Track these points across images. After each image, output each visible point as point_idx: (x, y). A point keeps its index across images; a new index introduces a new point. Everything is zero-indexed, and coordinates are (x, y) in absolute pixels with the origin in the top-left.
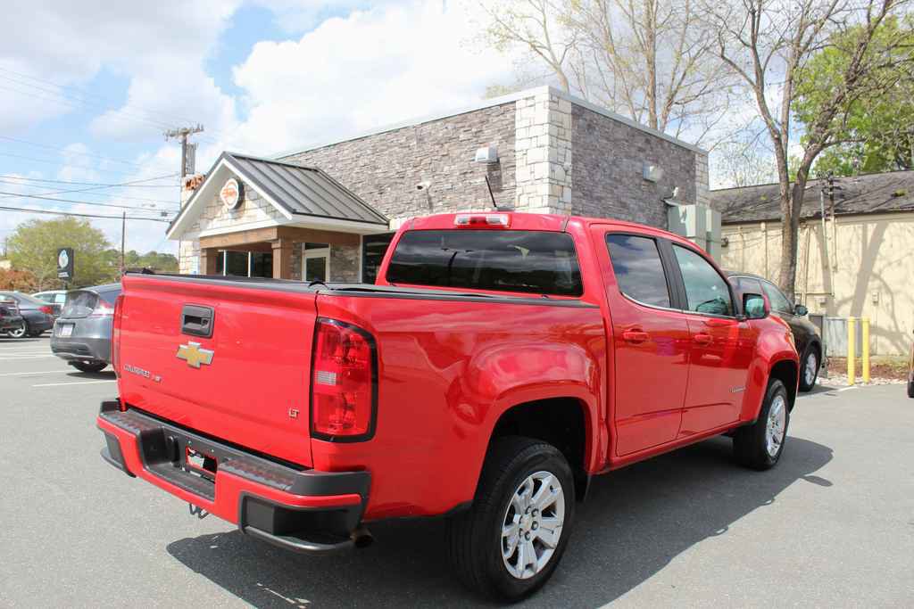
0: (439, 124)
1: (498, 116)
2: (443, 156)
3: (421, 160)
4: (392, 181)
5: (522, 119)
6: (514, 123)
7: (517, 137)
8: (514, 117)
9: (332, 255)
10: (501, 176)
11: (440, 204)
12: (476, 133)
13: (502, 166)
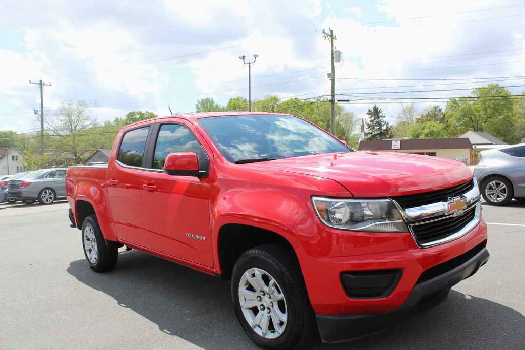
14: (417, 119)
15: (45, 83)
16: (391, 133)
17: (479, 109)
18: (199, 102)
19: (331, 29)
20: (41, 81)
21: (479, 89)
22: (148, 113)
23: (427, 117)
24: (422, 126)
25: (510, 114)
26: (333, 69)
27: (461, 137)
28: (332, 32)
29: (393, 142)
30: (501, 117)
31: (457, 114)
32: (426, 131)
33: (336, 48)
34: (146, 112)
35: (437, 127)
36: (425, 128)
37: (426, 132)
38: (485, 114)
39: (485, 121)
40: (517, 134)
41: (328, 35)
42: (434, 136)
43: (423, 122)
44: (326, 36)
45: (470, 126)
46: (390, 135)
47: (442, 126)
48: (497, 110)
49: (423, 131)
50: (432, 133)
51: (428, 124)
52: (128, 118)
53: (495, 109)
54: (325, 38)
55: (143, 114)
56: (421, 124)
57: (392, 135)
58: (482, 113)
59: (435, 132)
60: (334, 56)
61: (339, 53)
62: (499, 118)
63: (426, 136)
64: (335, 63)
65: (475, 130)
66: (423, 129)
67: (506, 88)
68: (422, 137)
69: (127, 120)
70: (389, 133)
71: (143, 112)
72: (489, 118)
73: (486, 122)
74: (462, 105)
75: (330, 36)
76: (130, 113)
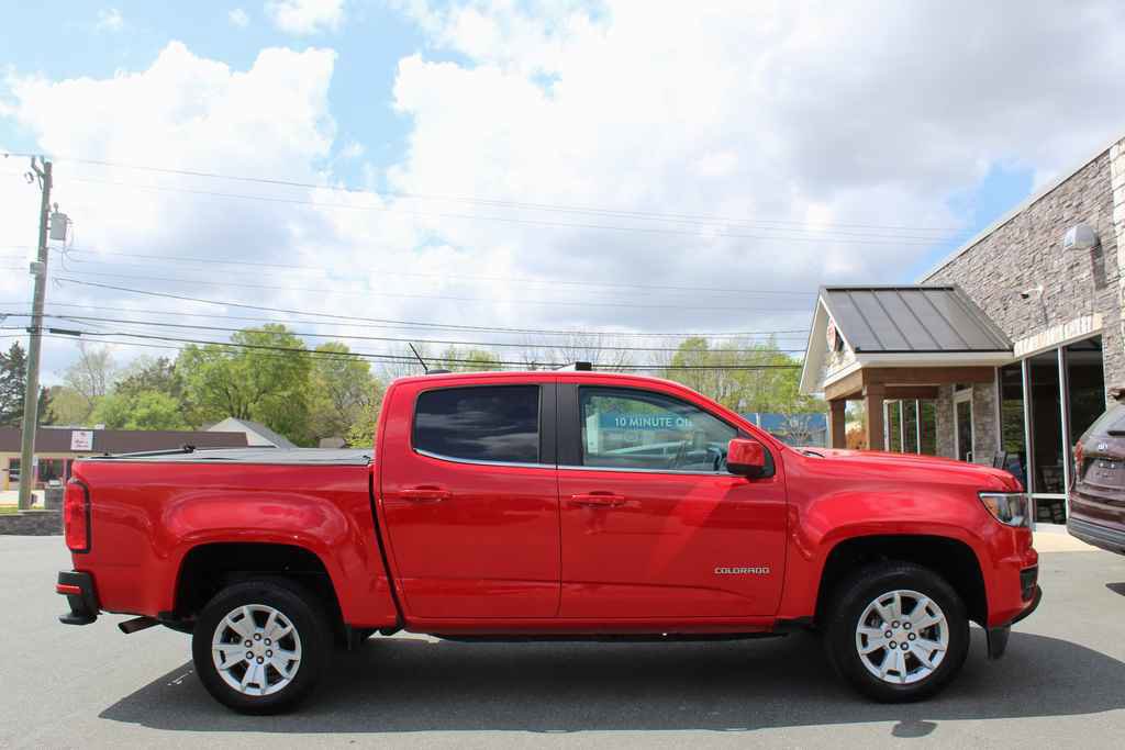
0: (1043, 202)
1: (1095, 177)
2: (1052, 246)
3: (1034, 257)
4: (1012, 290)
5: (1117, 175)
6: (1109, 182)
7: (1116, 203)
8: (1109, 173)
9: (974, 397)
10: (1103, 266)
11: (1054, 314)
12: (1077, 206)
13: (1104, 249)
14: (118, 384)
16: (52, 413)
17: (244, 373)
19: (46, 160)
21: (247, 332)
23: (143, 383)
24: (132, 401)
25: (302, 389)
26: (43, 253)
27: (210, 430)
28: (48, 166)
29: (75, 434)
30: (285, 394)
31: (200, 380)
32: (142, 412)
33: (56, 206)
35: (166, 404)
36: (140, 404)
37: (138, 415)
38: (257, 385)
39: (254, 397)
40: (316, 428)
41: (38, 172)
42: (160, 425)
43: (134, 392)
44: (34, 173)
45: (223, 406)
46: (50, 418)
47: (174, 403)
48: (279, 377)
49: (133, 413)
50: (152, 418)
51: (144, 397)
53: (276, 376)
54: (32, 179)
56: (128, 397)
57: (54, 416)
58: (250, 382)
59: (162, 416)
60: (49, 223)
61: (63, 221)
62: (281, 394)
63: (141, 422)
64: (50, 242)
65: (233, 416)
66: (134, 408)
67: (297, 337)
68: (131, 425)
70: (48, 411)
72: (264, 392)
73: (256, 400)
74: (210, 364)
75: (43, 176)
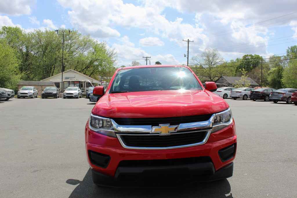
15: (190, 41)
18: (289, 48)
20: (188, 40)
22: (256, 55)
34: (255, 55)
52: (244, 58)
55: (253, 56)
69: (243, 59)
71: (253, 55)
76: (245, 55)
